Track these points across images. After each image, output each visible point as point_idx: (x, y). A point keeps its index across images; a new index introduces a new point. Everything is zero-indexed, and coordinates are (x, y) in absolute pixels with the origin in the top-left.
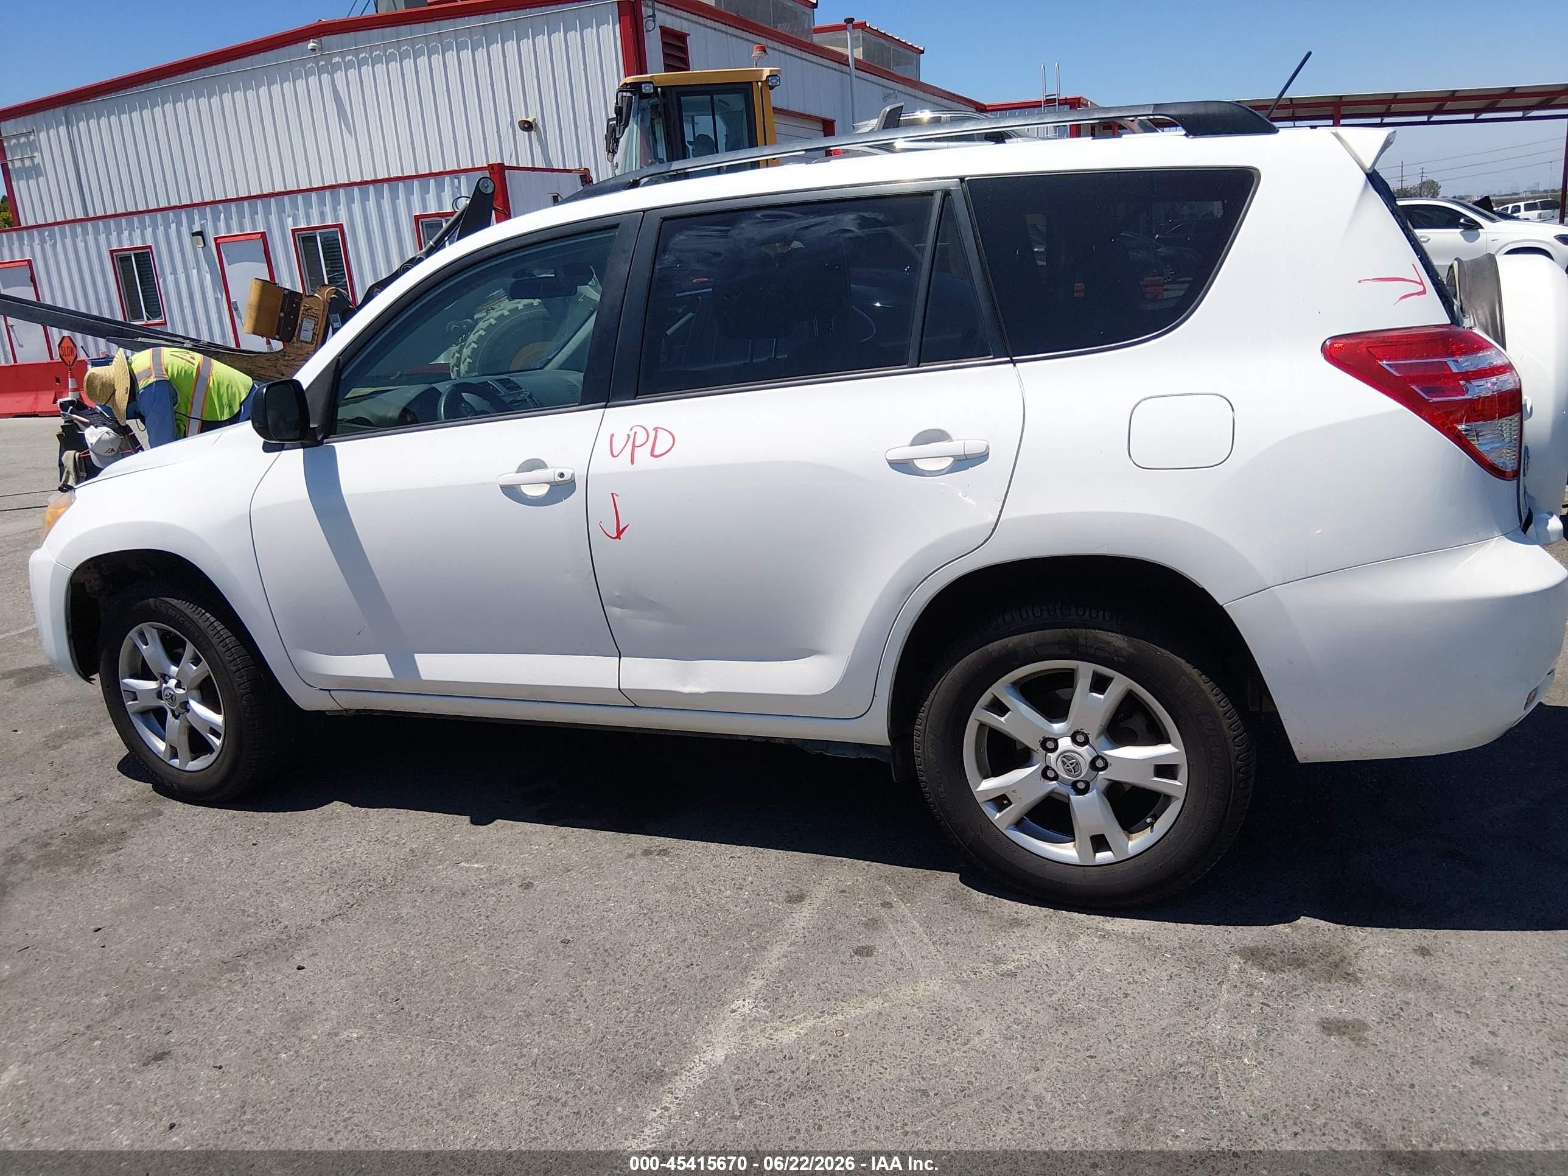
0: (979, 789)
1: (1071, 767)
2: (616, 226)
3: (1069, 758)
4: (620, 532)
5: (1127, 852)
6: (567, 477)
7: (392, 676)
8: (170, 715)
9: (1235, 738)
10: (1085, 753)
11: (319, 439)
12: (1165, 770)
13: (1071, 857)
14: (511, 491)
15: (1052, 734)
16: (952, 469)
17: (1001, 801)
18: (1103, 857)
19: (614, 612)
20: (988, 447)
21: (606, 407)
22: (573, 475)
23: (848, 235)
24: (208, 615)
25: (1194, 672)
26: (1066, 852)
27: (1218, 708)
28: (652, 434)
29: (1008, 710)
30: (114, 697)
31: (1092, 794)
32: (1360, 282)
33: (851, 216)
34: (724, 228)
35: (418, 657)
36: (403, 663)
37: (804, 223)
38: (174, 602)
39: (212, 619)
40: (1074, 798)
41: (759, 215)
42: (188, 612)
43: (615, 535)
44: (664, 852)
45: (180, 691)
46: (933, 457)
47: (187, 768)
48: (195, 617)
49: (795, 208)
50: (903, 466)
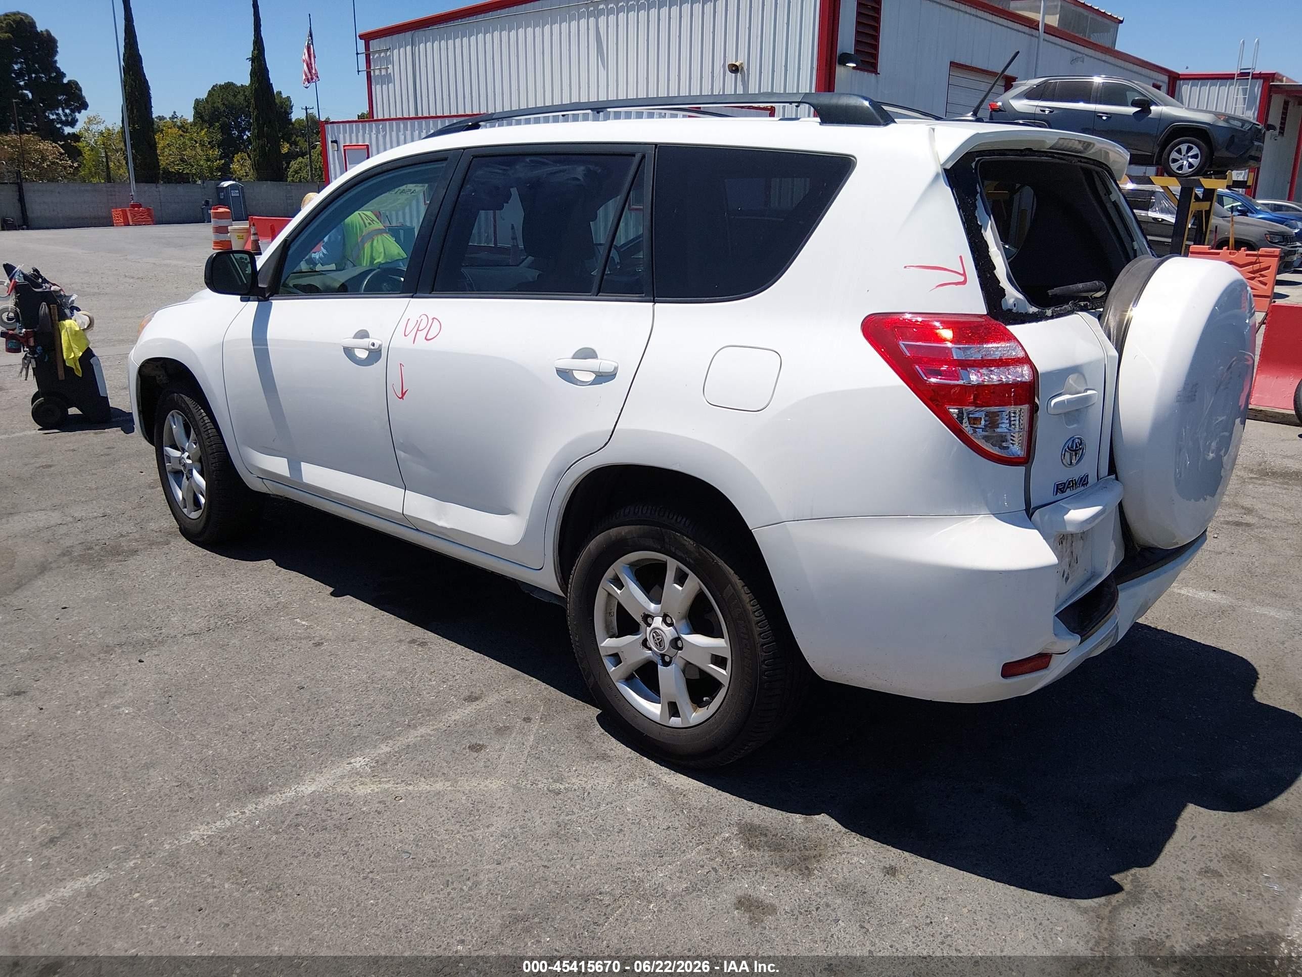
0: (602, 645)
1: (658, 641)
2: (446, 159)
3: (658, 635)
4: (403, 394)
5: (689, 722)
6: (376, 346)
7: (289, 476)
8: (185, 477)
9: (763, 645)
10: (668, 633)
11: (267, 295)
12: (719, 661)
13: (655, 714)
14: (349, 352)
15: (649, 611)
16: (594, 383)
17: (616, 658)
18: (675, 721)
19: (401, 454)
20: (616, 369)
21: (412, 297)
22: (380, 346)
23: (578, 183)
24: (202, 411)
25: (739, 583)
26: (653, 709)
27: (752, 616)
28: (430, 321)
29: (623, 586)
30: (161, 458)
31: (672, 667)
32: (905, 267)
33: (582, 168)
34: (505, 168)
35: (304, 466)
36: (294, 467)
37: (555, 169)
38: (186, 398)
39: (204, 414)
40: (660, 668)
41: (528, 160)
42: (191, 406)
43: (400, 396)
44: (423, 644)
45: (189, 461)
46: (584, 371)
47: (190, 516)
48: (194, 411)
49: (550, 157)
50: (565, 374)
